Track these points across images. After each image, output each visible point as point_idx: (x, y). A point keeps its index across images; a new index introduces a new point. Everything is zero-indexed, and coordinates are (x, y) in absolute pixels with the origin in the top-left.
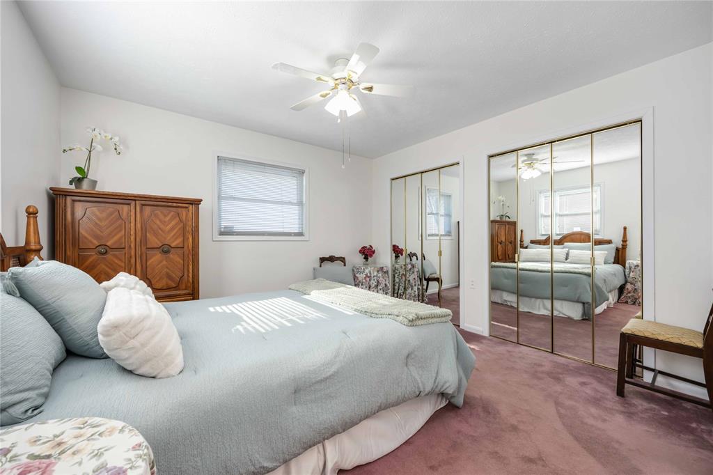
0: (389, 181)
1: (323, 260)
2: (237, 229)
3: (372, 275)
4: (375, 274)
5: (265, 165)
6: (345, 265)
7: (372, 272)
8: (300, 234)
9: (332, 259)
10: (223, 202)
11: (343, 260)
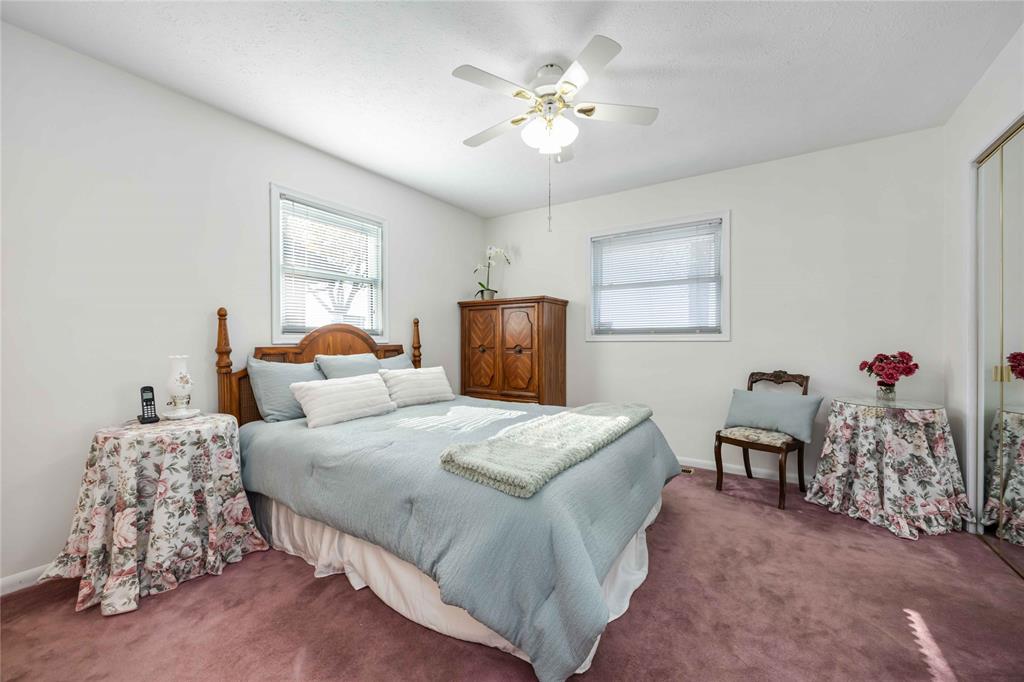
0: (967, 171)
1: (755, 378)
2: (616, 326)
3: (862, 425)
4: (871, 422)
5: (650, 231)
6: (805, 393)
7: (861, 418)
8: (717, 330)
9: (779, 378)
10: (604, 294)
11: (802, 381)
